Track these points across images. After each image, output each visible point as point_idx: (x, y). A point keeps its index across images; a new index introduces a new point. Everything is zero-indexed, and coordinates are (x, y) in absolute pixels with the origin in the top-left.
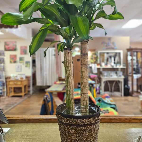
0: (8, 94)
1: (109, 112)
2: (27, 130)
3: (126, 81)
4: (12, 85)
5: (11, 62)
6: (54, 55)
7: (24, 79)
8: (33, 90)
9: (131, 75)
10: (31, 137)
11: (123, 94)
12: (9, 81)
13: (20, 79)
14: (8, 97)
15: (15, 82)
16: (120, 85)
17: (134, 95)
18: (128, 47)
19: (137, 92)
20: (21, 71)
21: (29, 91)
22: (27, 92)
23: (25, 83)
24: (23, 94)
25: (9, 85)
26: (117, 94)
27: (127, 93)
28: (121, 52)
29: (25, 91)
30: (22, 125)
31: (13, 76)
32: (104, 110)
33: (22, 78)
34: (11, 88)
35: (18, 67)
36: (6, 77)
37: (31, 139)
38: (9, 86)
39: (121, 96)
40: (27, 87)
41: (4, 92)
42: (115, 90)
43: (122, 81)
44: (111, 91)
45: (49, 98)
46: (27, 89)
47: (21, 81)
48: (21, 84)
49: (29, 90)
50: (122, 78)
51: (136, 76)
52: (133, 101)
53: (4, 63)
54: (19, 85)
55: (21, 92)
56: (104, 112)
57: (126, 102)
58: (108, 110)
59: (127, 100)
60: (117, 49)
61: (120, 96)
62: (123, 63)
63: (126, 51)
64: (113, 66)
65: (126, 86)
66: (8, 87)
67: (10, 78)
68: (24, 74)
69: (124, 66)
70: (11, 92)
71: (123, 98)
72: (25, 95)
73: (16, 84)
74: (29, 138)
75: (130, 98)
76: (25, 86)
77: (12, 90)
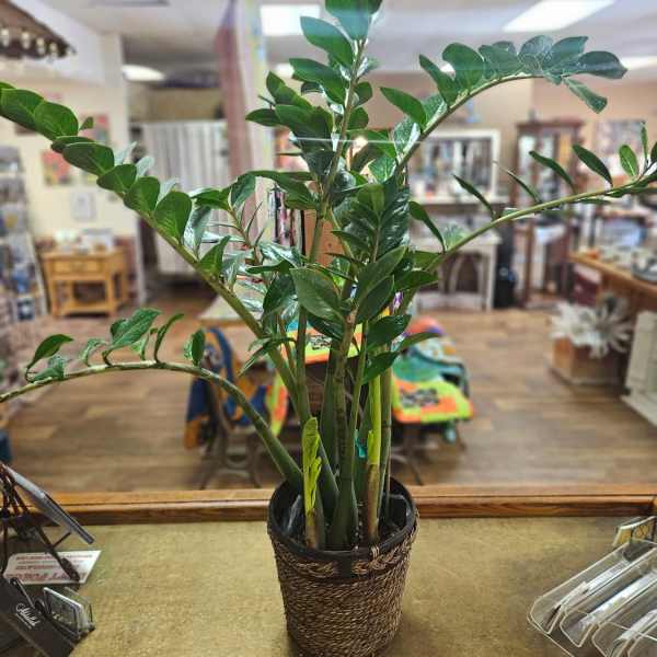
0: (54, 309)
1: (437, 402)
2: (162, 558)
3: (504, 254)
4: (63, 274)
5: (48, 181)
6: (224, 153)
7: (111, 249)
8: (148, 288)
9: (524, 227)
10: (179, 597)
11: (489, 300)
12: (53, 260)
13: (92, 253)
14: (57, 317)
15: (78, 264)
16: (481, 268)
17: (530, 305)
18: (524, 118)
19: (544, 291)
20: (93, 217)
21: (133, 295)
22: (125, 298)
23: (116, 265)
24: (109, 305)
25: (53, 272)
26: (468, 300)
27: (506, 296)
28: (496, 137)
29: (118, 295)
30: (140, 534)
31: (66, 240)
32: (421, 392)
33: (100, 248)
34: (64, 284)
35: (81, 201)
36: (39, 240)
37: (179, 603)
38: (53, 279)
39: (484, 307)
40: (124, 280)
41: (37, 300)
42: (461, 288)
43: (491, 252)
44: (446, 291)
45: (217, 358)
46: (125, 288)
47: (100, 260)
48: (100, 271)
49: (133, 289)
50: (489, 245)
51: (543, 235)
52: (524, 330)
53: (26, 202)
54: (92, 273)
55: (102, 297)
56: (420, 397)
57: (501, 335)
58: (433, 392)
59: (502, 326)
60: (476, 125)
61: (479, 308)
62: (500, 183)
63: (514, 132)
64: (457, 196)
65: (504, 273)
66: (51, 281)
67: (52, 244)
68: (106, 232)
69: (500, 193)
70: (65, 296)
71: (492, 317)
72: (120, 308)
73: (79, 271)
74: (171, 598)
75: (514, 317)
76: (116, 278)
77: (69, 290)
